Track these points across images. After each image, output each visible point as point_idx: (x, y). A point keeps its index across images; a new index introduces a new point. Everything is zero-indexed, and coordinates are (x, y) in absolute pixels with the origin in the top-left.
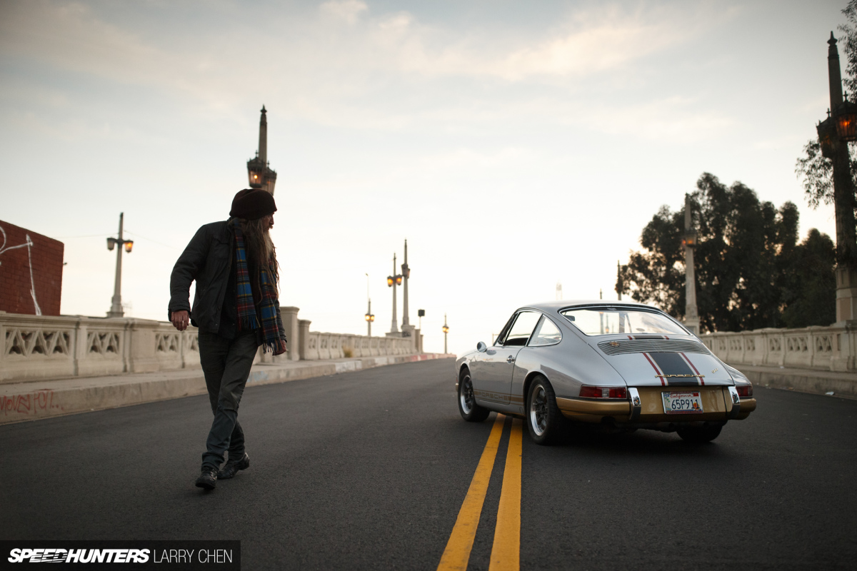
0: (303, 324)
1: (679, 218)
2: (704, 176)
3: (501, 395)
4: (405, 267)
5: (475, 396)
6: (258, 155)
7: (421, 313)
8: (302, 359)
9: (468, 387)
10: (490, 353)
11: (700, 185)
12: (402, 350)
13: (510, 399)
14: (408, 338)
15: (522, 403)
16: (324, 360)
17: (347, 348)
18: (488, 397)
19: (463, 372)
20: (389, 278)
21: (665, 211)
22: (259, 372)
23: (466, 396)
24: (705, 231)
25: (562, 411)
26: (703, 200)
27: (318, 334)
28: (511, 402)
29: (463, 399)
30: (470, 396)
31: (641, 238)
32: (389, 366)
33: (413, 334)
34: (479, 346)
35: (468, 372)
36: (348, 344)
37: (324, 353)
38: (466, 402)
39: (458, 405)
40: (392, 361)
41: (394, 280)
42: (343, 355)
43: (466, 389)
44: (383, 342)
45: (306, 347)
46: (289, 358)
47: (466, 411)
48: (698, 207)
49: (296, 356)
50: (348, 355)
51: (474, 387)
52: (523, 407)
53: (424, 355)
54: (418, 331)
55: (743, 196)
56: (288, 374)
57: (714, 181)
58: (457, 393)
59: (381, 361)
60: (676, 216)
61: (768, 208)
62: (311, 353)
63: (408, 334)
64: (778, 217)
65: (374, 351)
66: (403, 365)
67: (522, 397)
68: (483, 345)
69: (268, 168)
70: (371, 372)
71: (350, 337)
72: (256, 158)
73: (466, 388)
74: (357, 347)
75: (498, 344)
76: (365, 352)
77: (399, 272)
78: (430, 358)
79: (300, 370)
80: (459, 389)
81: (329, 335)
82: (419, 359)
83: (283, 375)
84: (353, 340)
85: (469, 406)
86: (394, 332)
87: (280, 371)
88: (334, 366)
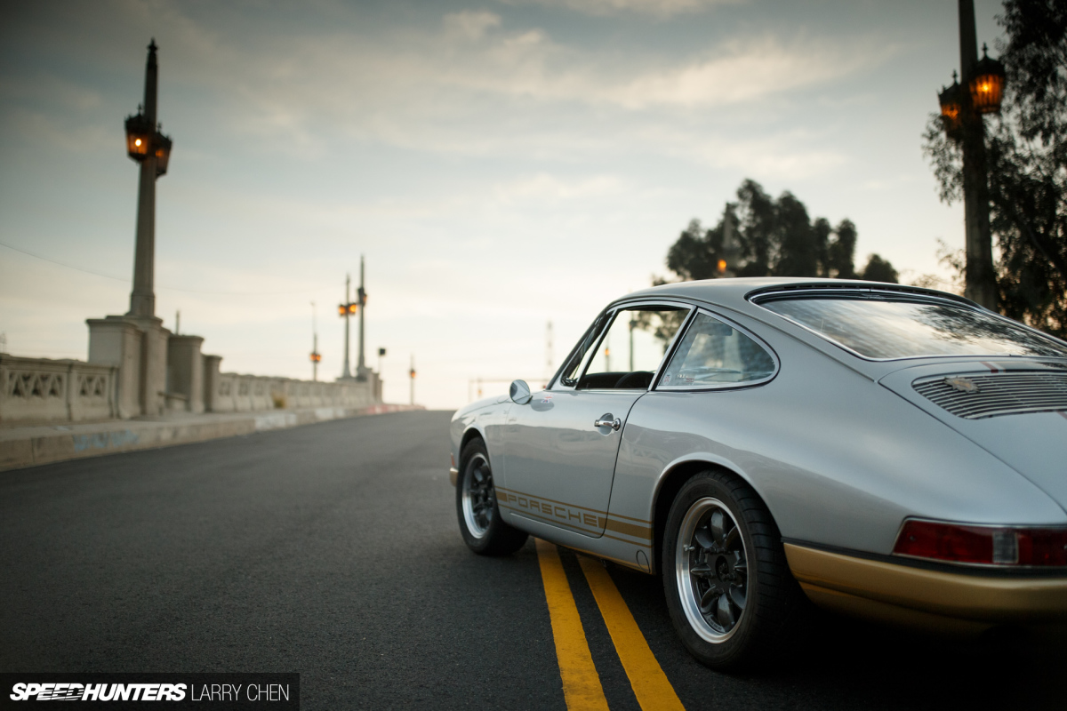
0: (211, 361)
1: (716, 236)
2: (746, 184)
3: (575, 511)
4: (361, 292)
5: (499, 502)
6: (142, 112)
7: (382, 352)
8: (209, 409)
9: (480, 478)
10: (542, 406)
11: (741, 194)
12: (355, 399)
13: (605, 524)
14: (363, 385)
15: (648, 542)
16: (243, 411)
17: (278, 395)
18: (535, 511)
19: (468, 446)
20: (341, 306)
21: (695, 225)
22: (123, 432)
23: (475, 499)
24: (745, 254)
25: (804, 586)
26: (743, 213)
27: (234, 376)
28: (608, 532)
29: (467, 504)
30: (485, 499)
31: (667, 260)
32: (336, 422)
33: (371, 379)
34: (513, 390)
35: (482, 447)
36: (279, 390)
37: (244, 403)
38: (476, 510)
39: (455, 517)
40: (341, 413)
41: (346, 310)
42: (271, 404)
43: (475, 484)
44: (330, 388)
45: (216, 394)
46: (188, 408)
47: (476, 533)
48: (736, 222)
49: (198, 405)
50: (279, 405)
51: (497, 481)
52: (648, 552)
53: (385, 406)
54: (376, 376)
55: (792, 209)
56: (175, 433)
57: (758, 190)
58: (454, 490)
59: (324, 414)
60: (710, 233)
61: (823, 226)
62: (222, 402)
63: (365, 378)
64: (832, 238)
65: (316, 400)
66: (356, 420)
67: (648, 526)
68: (520, 388)
69: (159, 134)
70: (309, 430)
71: (282, 381)
72: (139, 116)
73: (474, 480)
74: (292, 393)
75: (558, 385)
76: (305, 401)
77: (354, 297)
78: (392, 409)
79: (197, 427)
80: (459, 481)
81: (251, 378)
82: (378, 410)
83: (166, 436)
84: (287, 386)
85: (481, 522)
86: (346, 376)
87: (160, 429)
88: (253, 421)
